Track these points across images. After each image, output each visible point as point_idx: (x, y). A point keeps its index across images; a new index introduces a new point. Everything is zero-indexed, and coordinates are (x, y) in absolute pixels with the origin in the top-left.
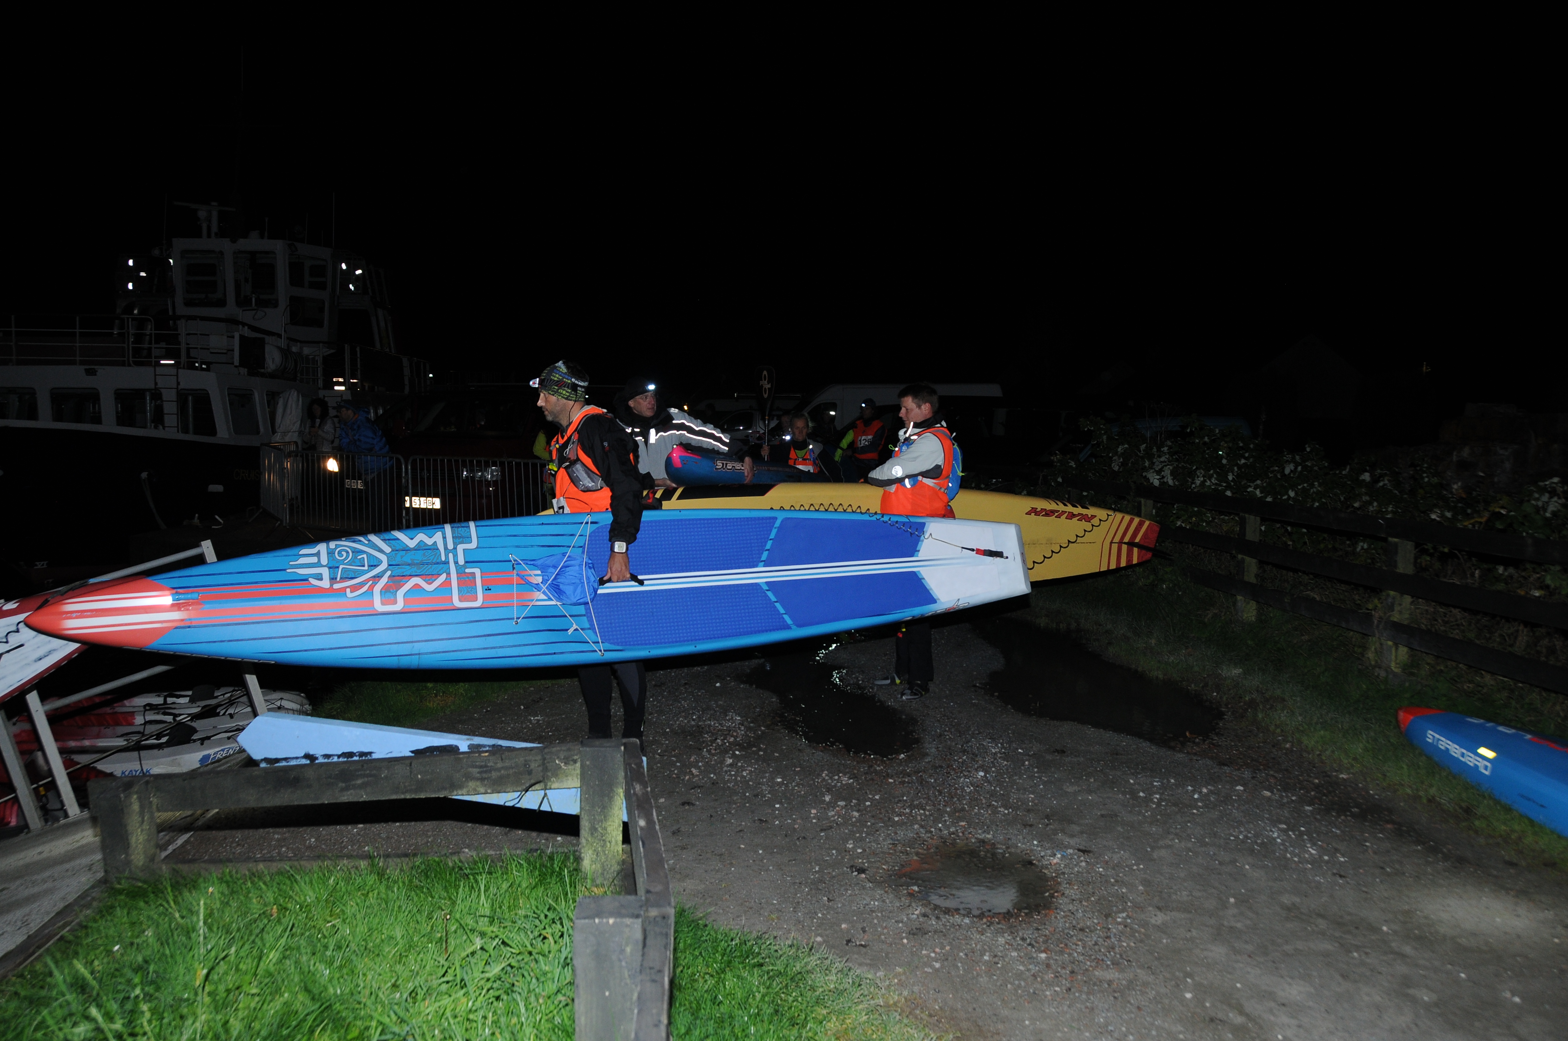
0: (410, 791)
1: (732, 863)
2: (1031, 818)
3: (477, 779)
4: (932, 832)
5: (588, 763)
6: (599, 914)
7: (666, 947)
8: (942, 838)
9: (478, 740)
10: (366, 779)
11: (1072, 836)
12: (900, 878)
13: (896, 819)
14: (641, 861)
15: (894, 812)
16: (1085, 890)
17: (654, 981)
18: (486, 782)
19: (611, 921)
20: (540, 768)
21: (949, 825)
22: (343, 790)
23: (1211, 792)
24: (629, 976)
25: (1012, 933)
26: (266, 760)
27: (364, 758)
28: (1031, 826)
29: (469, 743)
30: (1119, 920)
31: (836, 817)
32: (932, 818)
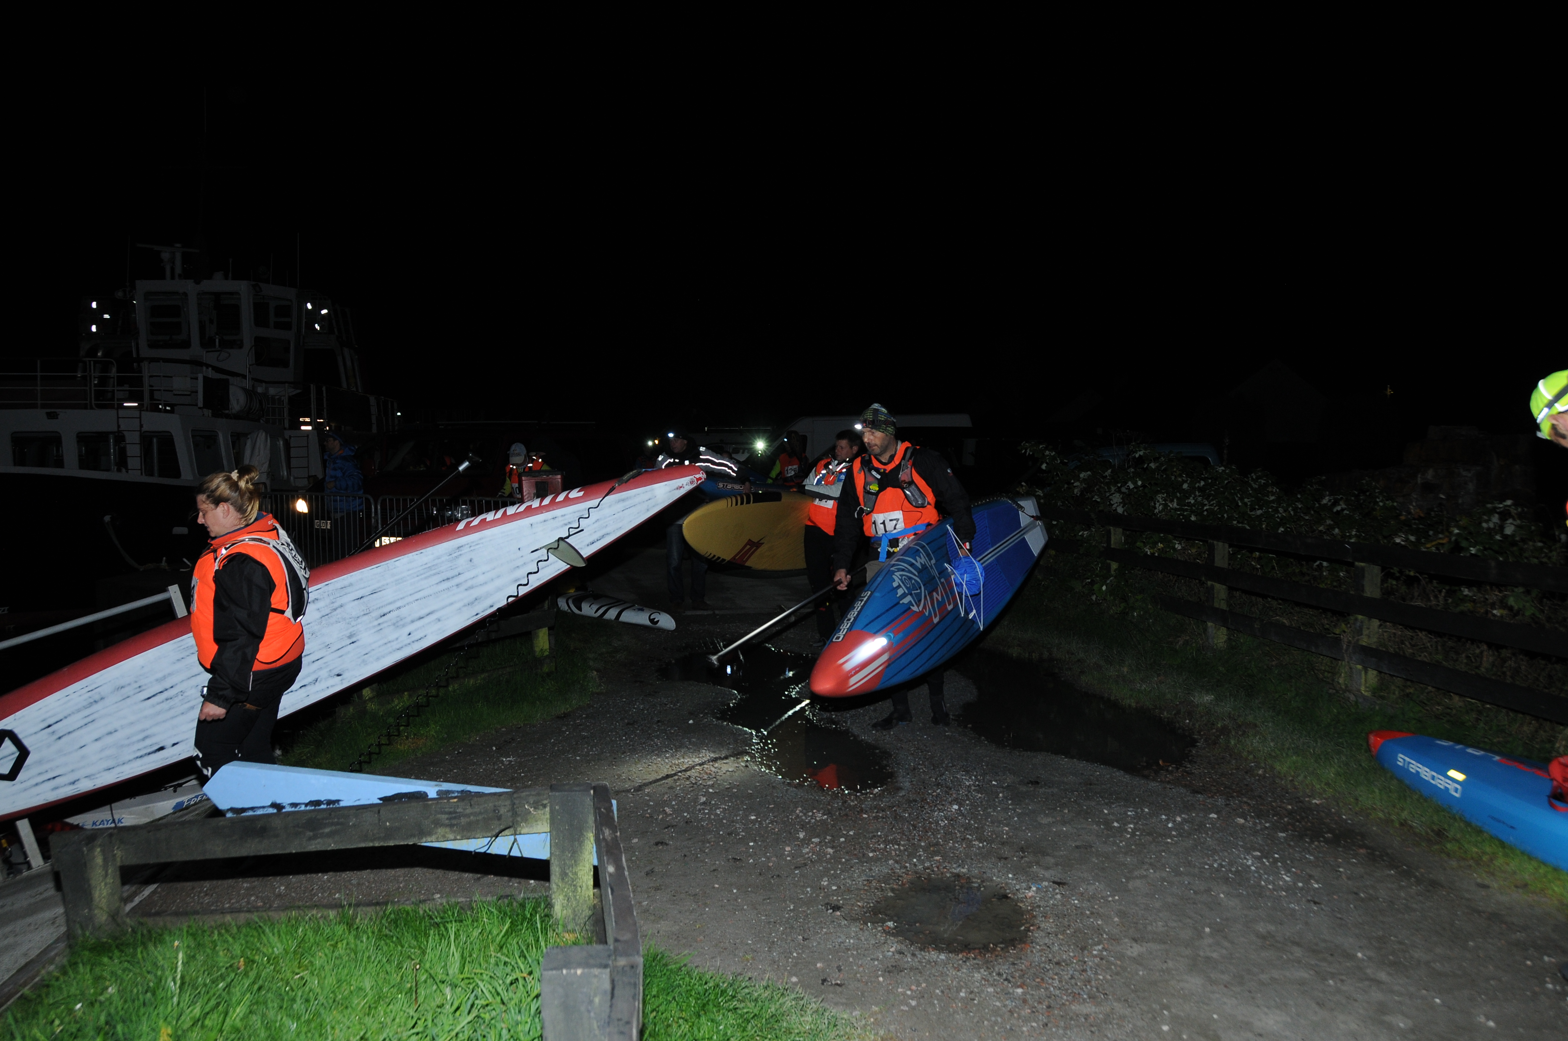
0: (379, 839)
1: (706, 903)
2: (1006, 851)
3: (446, 826)
4: (906, 867)
5: (557, 807)
6: (567, 965)
7: (634, 997)
8: (916, 873)
9: (447, 786)
10: (334, 828)
11: (1047, 868)
12: (875, 914)
13: (871, 855)
14: (610, 908)
15: (868, 847)
16: (1060, 923)
17: (622, 1033)
18: (455, 828)
19: (579, 972)
20: (510, 814)
21: (923, 860)
22: (310, 839)
23: (1184, 821)
24: (598, 1027)
25: (988, 968)
26: (232, 810)
27: (331, 806)
28: (1006, 859)
29: (437, 789)
30: (1095, 952)
31: (810, 854)
32: (906, 853)
